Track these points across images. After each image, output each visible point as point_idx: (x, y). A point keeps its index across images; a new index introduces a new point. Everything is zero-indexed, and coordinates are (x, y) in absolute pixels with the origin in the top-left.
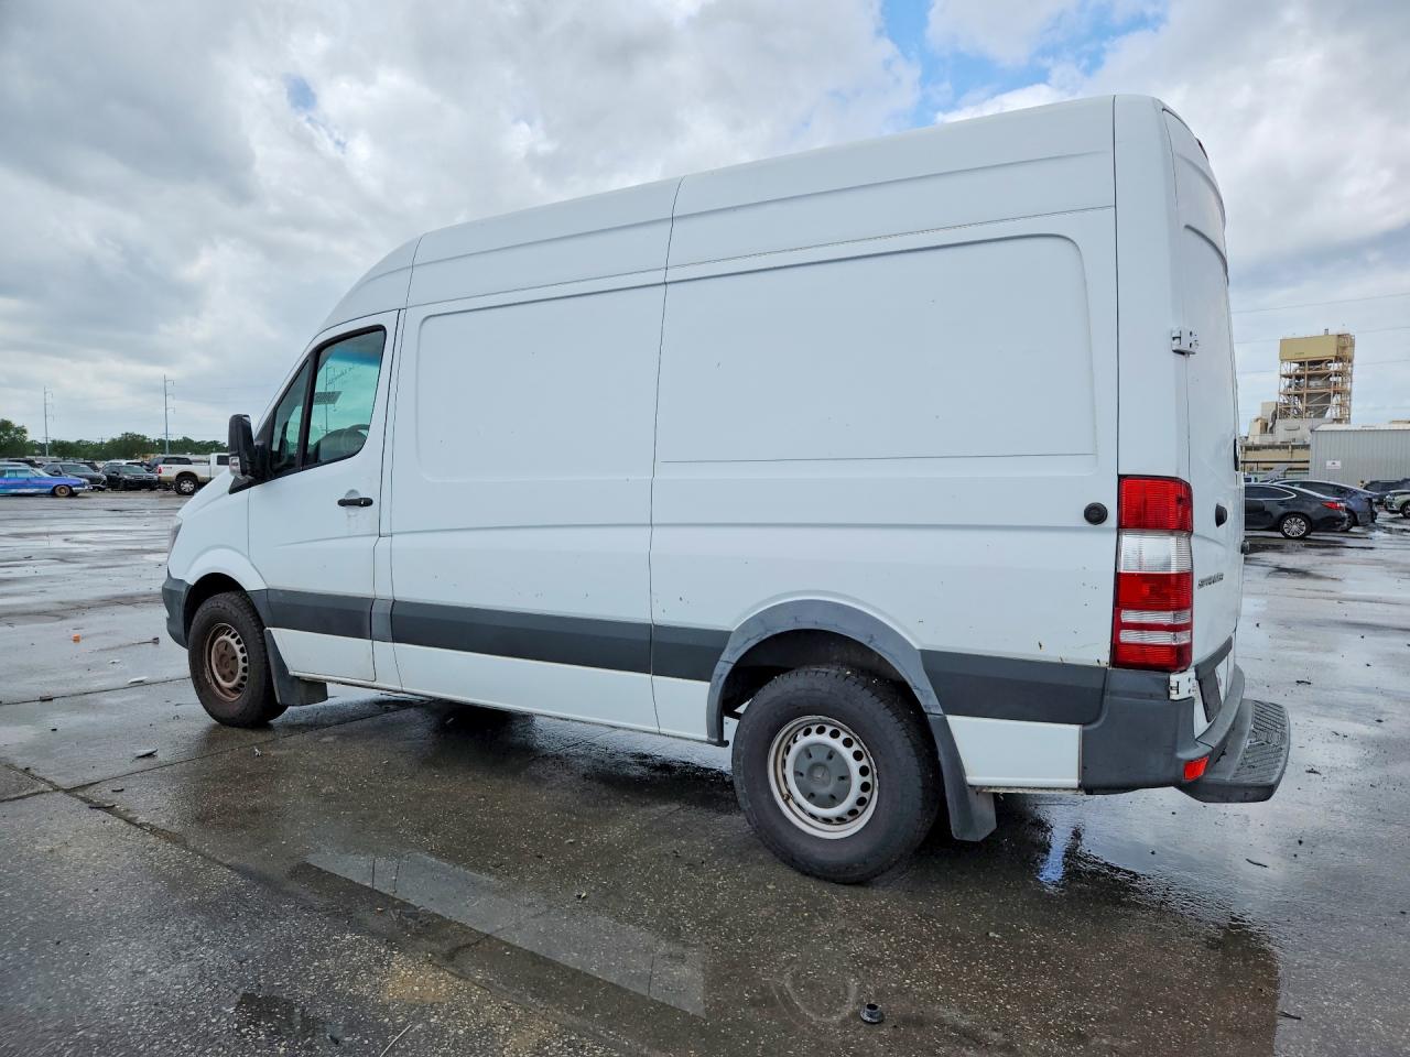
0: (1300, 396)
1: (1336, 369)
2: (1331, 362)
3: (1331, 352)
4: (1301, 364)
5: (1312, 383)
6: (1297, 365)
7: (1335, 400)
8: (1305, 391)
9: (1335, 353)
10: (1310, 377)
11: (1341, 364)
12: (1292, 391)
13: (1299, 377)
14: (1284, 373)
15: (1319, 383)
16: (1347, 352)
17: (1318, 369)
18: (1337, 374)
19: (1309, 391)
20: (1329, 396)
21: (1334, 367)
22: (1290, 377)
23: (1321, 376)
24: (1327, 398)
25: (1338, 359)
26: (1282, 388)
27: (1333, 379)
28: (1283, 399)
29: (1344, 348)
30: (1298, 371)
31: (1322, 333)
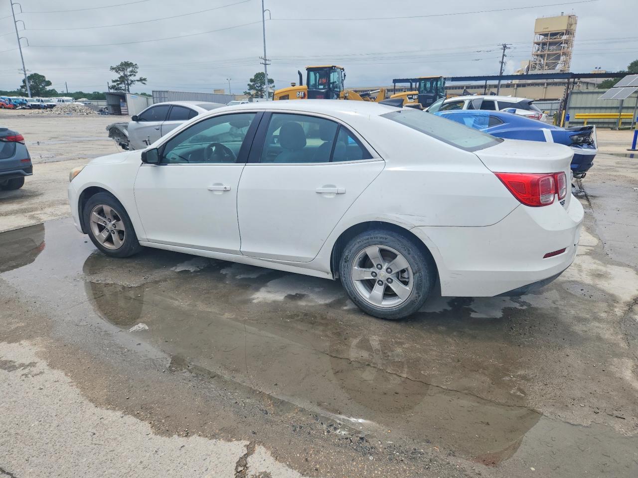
0: (542, 56)
1: (565, 38)
2: (563, 34)
3: (563, 27)
4: (546, 35)
5: (551, 48)
7: (562, 58)
8: (546, 52)
10: (551, 44)
12: (539, 52)
13: (544, 44)
14: (536, 41)
15: (555, 47)
18: (566, 42)
19: (549, 52)
20: (559, 56)
21: (564, 37)
22: (538, 44)
24: (558, 58)
26: (534, 50)
28: (532, 58)
29: (571, 25)
31: (560, 14)
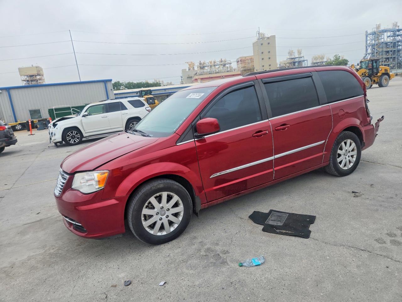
6: (26, 77)
9: (37, 73)
11: (40, 76)
16: (41, 72)
17: (33, 78)
23: (35, 80)
25: (39, 75)
27: (39, 81)
30: (28, 79)
